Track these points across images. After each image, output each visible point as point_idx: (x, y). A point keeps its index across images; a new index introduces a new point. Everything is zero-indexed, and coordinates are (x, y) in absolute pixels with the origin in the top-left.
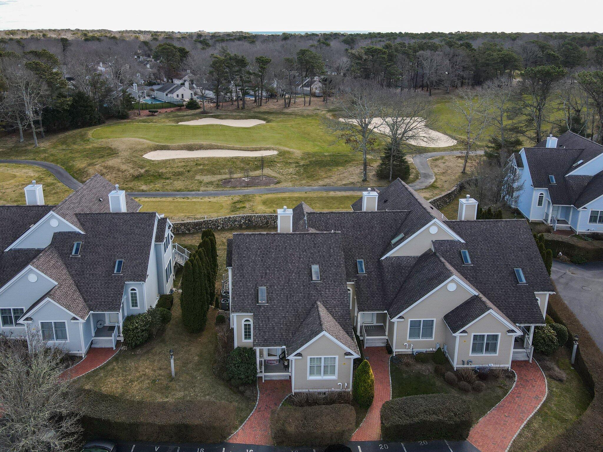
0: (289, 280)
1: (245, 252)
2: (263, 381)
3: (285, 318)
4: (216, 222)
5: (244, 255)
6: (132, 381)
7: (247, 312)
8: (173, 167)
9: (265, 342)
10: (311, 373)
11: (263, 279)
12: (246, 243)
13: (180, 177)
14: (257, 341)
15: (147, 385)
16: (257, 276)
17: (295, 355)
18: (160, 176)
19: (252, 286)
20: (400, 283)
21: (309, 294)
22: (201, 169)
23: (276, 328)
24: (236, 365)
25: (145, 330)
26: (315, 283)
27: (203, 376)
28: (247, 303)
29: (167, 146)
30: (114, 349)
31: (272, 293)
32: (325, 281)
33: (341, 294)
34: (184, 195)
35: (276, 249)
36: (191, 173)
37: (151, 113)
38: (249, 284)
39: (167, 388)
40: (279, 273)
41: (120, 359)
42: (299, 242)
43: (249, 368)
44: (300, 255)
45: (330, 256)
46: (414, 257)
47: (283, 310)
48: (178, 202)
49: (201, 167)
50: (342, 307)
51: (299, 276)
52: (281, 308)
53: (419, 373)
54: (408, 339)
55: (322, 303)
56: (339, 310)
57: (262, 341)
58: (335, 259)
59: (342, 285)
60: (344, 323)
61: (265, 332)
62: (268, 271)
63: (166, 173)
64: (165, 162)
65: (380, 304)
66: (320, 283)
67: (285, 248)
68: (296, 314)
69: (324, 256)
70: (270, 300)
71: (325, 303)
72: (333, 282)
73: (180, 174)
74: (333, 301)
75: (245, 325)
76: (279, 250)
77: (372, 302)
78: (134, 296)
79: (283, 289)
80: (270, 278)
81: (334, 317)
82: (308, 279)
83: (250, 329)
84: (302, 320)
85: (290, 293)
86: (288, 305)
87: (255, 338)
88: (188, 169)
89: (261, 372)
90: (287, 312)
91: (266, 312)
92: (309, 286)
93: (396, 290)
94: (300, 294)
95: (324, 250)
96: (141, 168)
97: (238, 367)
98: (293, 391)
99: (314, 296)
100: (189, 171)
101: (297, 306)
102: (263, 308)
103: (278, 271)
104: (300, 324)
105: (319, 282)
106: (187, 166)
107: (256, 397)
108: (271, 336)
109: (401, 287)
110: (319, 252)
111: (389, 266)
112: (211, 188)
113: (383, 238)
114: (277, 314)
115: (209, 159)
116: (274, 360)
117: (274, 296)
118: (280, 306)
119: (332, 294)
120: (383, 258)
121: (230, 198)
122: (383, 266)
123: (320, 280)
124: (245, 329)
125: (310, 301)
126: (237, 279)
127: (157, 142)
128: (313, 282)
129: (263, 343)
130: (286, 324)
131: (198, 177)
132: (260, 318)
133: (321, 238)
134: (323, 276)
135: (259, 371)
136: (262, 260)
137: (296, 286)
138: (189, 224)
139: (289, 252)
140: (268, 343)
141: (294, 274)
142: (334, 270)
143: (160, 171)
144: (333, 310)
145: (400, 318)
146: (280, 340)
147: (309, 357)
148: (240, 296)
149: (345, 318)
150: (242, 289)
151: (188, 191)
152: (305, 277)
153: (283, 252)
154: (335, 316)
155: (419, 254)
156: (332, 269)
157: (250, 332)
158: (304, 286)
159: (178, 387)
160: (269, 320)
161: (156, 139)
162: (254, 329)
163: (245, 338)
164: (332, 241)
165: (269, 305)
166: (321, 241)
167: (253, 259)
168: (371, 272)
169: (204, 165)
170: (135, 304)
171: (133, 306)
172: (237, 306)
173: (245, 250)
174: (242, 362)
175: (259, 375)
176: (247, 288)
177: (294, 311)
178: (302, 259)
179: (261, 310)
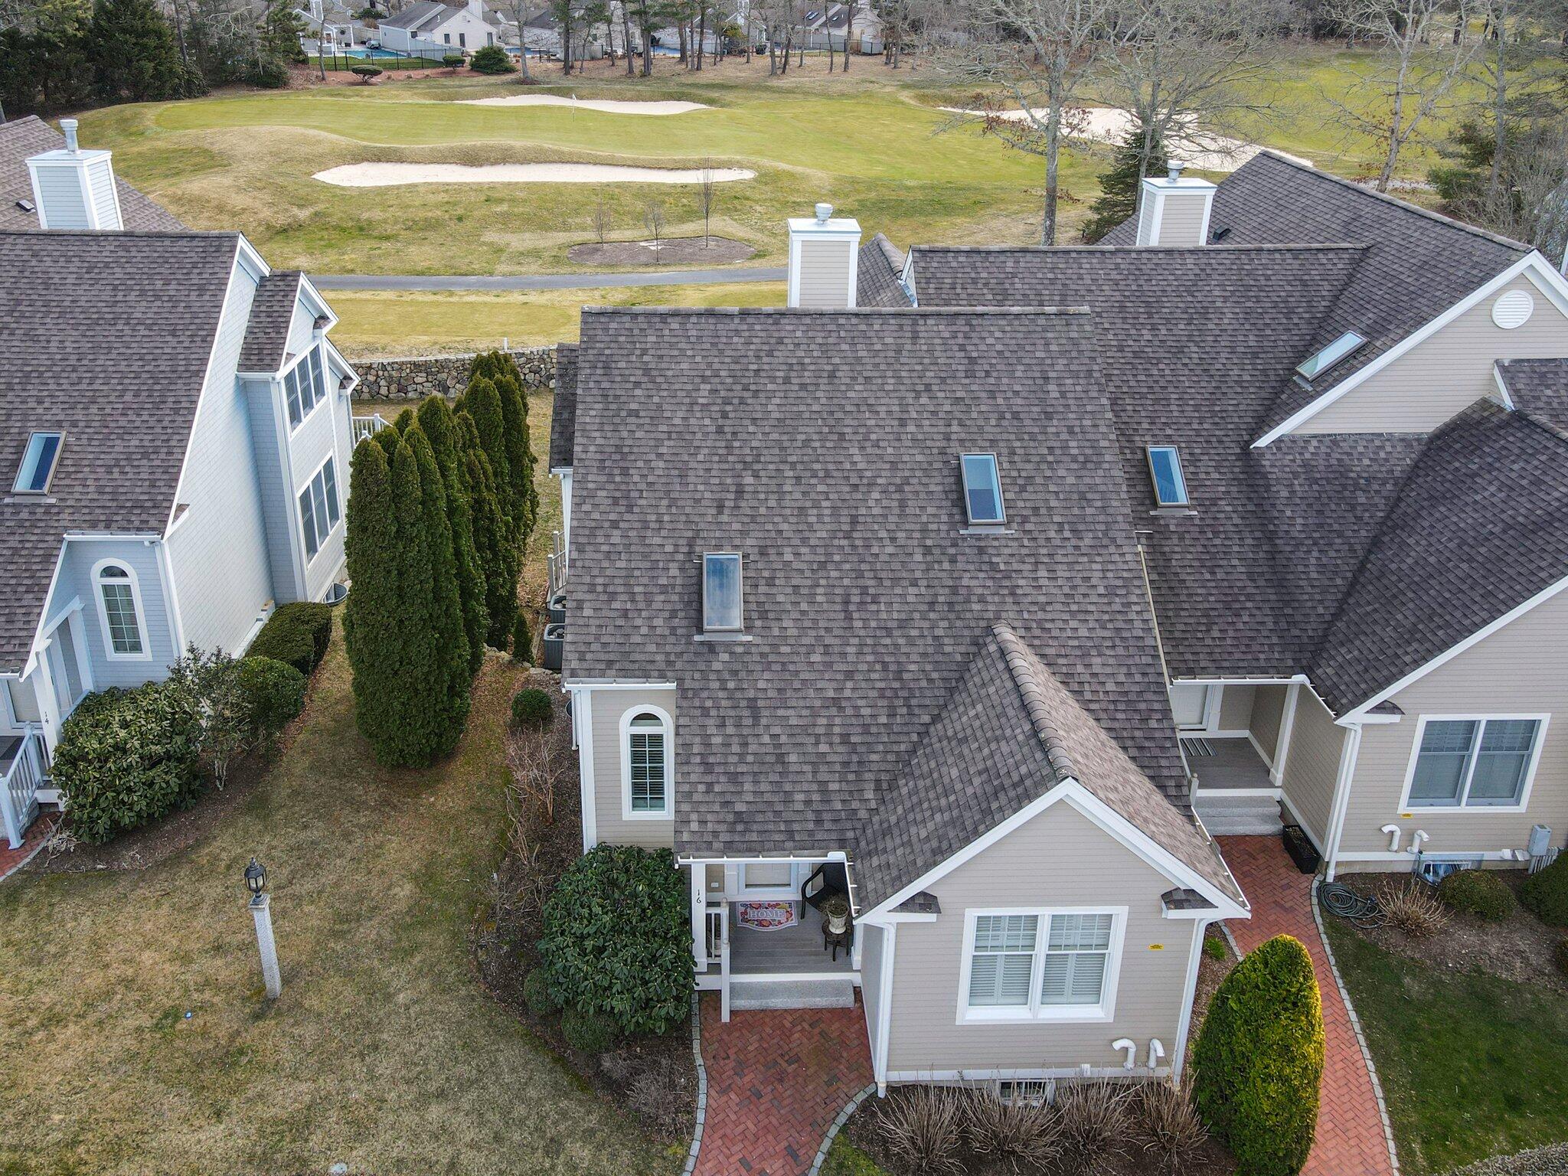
0: (854, 521)
1: (638, 392)
2: (725, 1017)
3: (841, 708)
4: (542, 360)
5: (633, 406)
6: (53, 1020)
7: (646, 676)
8: (408, 206)
9: (740, 827)
10: (979, 992)
11: (725, 518)
12: (644, 352)
13: (431, 235)
14: (694, 826)
15: (130, 1042)
16: (697, 501)
17: (904, 907)
18: (363, 230)
19: (669, 549)
20: (1352, 550)
21: (954, 590)
22: (502, 214)
23: (793, 758)
24: (589, 944)
25: (168, 756)
26: (979, 538)
27: (425, 985)
28: (644, 630)
29: (395, 150)
30: (15, 843)
31: (771, 582)
32: (1028, 527)
33: (1111, 592)
34: (436, 284)
35: (787, 380)
36: (468, 224)
37: (359, 77)
38: (657, 541)
39: (229, 1058)
40: (802, 488)
41: (30, 894)
42: (899, 351)
43: (654, 959)
44: (904, 407)
45: (1049, 416)
46: (1404, 440)
47: (830, 664)
48: (412, 303)
49: (505, 207)
51: (903, 504)
52: (816, 658)
53: (1478, 970)
54: (1403, 808)
55: (1022, 632)
56: (1109, 670)
57: (723, 827)
58: (1071, 431)
59: (1112, 549)
60: (1138, 734)
61: (734, 778)
62: (749, 480)
63: (385, 221)
64: (382, 192)
65: (1271, 645)
66: (1007, 538)
67: (832, 375)
68: (896, 685)
69: (1016, 416)
70: (764, 615)
71: (1037, 632)
73: (431, 225)
74: (1073, 624)
75: (637, 740)
76: (803, 386)
77: (1231, 633)
78: (118, 603)
79: (823, 565)
80: (763, 510)
81: (1086, 705)
82: (945, 518)
83: (658, 757)
84: (926, 719)
85: (861, 582)
86: (856, 641)
87: (685, 807)
88: (460, 211)
89: (714, 969)
90: (849, 675)
91: (743, 675)
92: (952, 551)
93: (1339, 581)
94: (911, 590)
95: (1017, 388)
96: (301, 206)
97: (600, 951)
98: (883, 1076)
99: (982, 600)
100: (460, 219)
101: (896, 645)
102: (725, 657)
103: (798, 478)
104: (915, 737)
105: (1003, 531)
106: (455, 204)
107: (690, 1109)
108: (767, 797)
109: (1362, 568)
110: (992, 394)
111: (1296, 475)
112: (534, 268)
113: (1255, 355)
114: (797, 685)
115: (529, 186)
116: (776, 905)
117: (780, 598)
118: (811, 649)
119: (1066, 590)
120: (1263, 442)
121: (597, 294)
122: (1264, 476)
123: (1007, 525)
124: (637, 757)
125: (959, 623)
126: (596, 516)
127: (363, 139)
128: (971, 531)
129: (725, 837)
130: (845, 739)
131: (491, 236)
132: (709, 703)
133: (998, 334)
134: (1021, 504)
135: (702, 960)
136: (720, 430)
137: (890, 550)
138: (442, 366)
139: (850, 394)
140: (754, 837)
141: (876, 495)
142: (1071, 480)
143: (365, 216)
144: (1080, 669)
145: (1380, 708)
146: (819, 822)
147: (971, 915)
148: (613, 596)
149: (1143, 706)
150: (622, 564)
151: (455, 274)
152: (930, 510)
153: (819, 394)
154: (1088, 696)
155: (1426, 422)
156: (1061, 473)
157: (658, 773)
158: (927, 551)
159: (287, 1056)
160: (756, 717)
161: (362, 133)
162: (682, 760)
163: (637, 804)
164: (1053, 348)
165: (759, 640)
166: (999, 347)
167: (677, 421)
168: (1214, 502)
169: (512, 201)
170: (126, 638)
171: (119, 647)
172: (593, 647)
173: (637, 384)
174: (616, 930)
175: (705, 982)
176: (645, 556)
177: (885, 669)
178: (911, 428)
179: (716, 666)
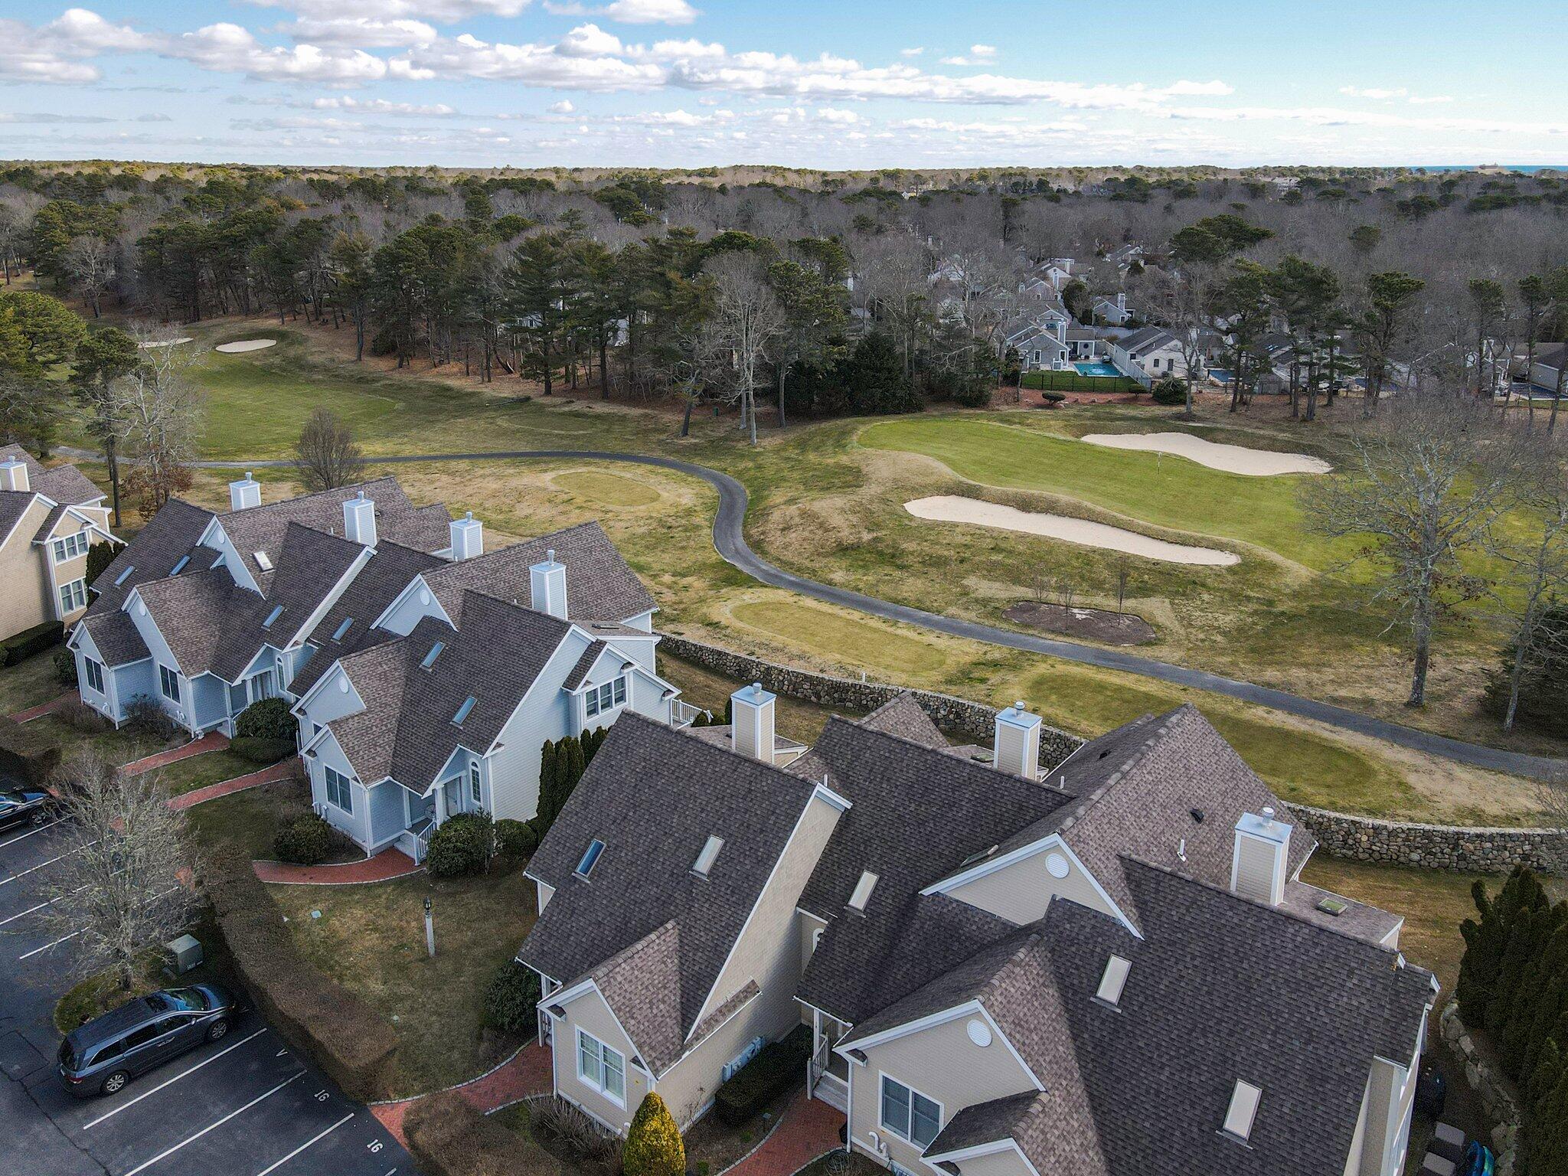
0: (655, 848)
3: (599, 927)
7: (549, 882)
8: (938, 543)
9: (540, 956)
11: (613, 827)
12: (632, 738)
13: (933, 572)
14: (528, 948)
16: (608, 816)
18: (893, 558)
19: (587, 832)
21: (670, 897)
23: (572, 938)
26: (694, 877)
28: (559, 862)
31: (611, 862)
32: (717, 881)
34: (896, 614)
35: (673, 773)
38: (585, 827)
40: (647, 827)
44: (708, 804)
45: (762, 831)
46: (1006, 924)
47: (607, 906)
48: (864, 626)
50: (711, 955)
51: (676, 850)
52: (605, 902)
55: (680, 927)
57: (536, 953)
61: (550, 936)
62: (631, 814)
63: (913, 552)
66: (704, 881)
67: (691, 776)
68: (623, 926)
69: (748, 826)
70: (601, 874)
71: (686, 930)
72: (729, 892)
73: (939, 563)
74: (702, 934)
76: (677, 778)
80: (627, 829)
82: (688, 862)
84: (623, 946)
85: (640, 877)
86: (622, 901)
87: (529, 939)
90: (611, 914)
91: (578, 895)
92: (680, 878)
94: (655, 889)
95: (759, 812)
96: (871, 531)
99: (676, 905)
101: (634, 910)
102: (578, 885)
103: (649, 821)
105: (704, 878)
107: (496, 1064)
108: (555, 949)
110: (746, 812)
112: (972, 615)
114: (592, 909)
117: (610, 870)
118: (605, 897)
119: (710, 917)
120: (926, 892)
121: (985, 649)
122: (911, 911)
123: (708, 876)
125: (661, 912)
127: (967, 476)
128: (692, 872)
129: (534, 958)
130: (593, 939)
132: (561, 903)
134: (719, 869)
136: (635, 787)
137: (659, 868)
139: (692, 789)
140: (543, 962)
141: (670, 841)
142: (748, 867)
143: (905, 546)
144: (691, 954)
146: (564, 967)
147: (577, 1028)
148: (559, 843)
150: (568, 832)
151: (917, 608)
152: (686, 857)
153: (680, 784)
156: (745, 861)
158: (673, 874)
160: (571, 916)
161: (970, 469)
162: (540, 921)
164: (788, 798)
165: (592, 884)
166: (765, 789)
167: (624, 776)
168: (879, 914)
172: (541, 862)
177: (624, 918)
178: (704, 815)
179: (572, 889)
